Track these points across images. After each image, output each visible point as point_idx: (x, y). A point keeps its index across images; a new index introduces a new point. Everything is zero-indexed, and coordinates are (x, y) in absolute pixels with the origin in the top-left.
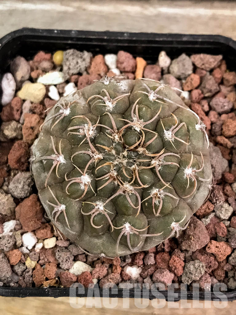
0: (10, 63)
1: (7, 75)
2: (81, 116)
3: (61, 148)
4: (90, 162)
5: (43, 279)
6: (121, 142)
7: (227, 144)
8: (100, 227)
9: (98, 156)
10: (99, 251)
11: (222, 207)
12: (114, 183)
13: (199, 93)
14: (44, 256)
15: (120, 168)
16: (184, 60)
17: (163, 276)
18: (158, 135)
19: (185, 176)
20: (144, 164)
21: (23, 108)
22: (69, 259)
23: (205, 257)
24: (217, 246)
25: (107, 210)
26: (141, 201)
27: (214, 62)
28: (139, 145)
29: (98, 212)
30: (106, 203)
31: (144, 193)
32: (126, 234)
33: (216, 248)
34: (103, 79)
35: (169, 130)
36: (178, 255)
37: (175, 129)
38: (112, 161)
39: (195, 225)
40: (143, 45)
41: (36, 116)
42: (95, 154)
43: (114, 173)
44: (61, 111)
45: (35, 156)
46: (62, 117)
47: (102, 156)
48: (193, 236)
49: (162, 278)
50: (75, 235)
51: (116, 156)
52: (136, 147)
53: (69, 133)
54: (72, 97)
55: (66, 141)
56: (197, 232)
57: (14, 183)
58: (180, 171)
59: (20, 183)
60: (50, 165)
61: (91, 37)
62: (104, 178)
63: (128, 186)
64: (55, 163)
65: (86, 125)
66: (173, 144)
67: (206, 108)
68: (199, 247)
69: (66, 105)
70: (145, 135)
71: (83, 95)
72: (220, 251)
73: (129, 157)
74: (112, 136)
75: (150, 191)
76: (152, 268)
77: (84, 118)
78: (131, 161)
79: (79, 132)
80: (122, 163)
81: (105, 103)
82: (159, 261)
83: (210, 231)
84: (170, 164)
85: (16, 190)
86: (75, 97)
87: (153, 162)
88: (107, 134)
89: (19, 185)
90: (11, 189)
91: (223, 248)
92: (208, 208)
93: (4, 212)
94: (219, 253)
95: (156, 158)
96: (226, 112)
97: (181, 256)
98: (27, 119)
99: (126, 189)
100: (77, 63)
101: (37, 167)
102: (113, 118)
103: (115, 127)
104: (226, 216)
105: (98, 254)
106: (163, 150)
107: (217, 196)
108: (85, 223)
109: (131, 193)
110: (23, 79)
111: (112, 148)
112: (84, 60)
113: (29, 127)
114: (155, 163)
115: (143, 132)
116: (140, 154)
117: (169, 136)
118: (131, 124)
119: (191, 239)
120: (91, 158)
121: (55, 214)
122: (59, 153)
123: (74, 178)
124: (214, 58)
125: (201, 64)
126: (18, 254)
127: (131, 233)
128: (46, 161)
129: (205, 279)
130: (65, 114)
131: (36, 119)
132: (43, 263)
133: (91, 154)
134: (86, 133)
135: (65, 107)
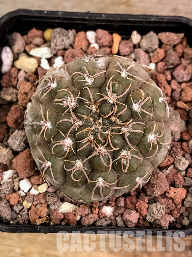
0: (8, 37)
1: (6, 48)
2: (65, 90)
3: (48, 116)
4: (72, 128)
5: (37, 217)
6: (97, 111)
7: (185, 108)
8: (79, 180)
9: (78, 123)
10: (78, 198)
11: (180, 160)
12: (91, 146)
13: (163, 65)
14: (37, 198)
15: (96, 133)
16: (152, 36)
17: (131, 216)
18: (128, 107)
19: (149, 141)
20: (116, 131)
21: (19, 76)
22: (57, 203)
23: (165, 200)
24: (175, 192)
25: (84, 168)
26: (113, 161)
27: (177, 40)
28: (112, 114)
29: (77, 169)
30: (84, 162)
31: (115, 154)
32: (99, 186)
33: (174, 194)
34: (84, 57)
35: (137, 103)
36: (143, 198)
37: (142, 102)
38: (89, 127)
39: (157, 175)
40: (118, 24)
41: (29, 84)
42: (76, 122)
43: (91, 137)
44: (49, 84)
45: (28, 120)
46: (50, 90)
47: (81, 123)
48: (156, 185)
49: (130, 218)
50: (60, 184)
51: (93, 123)
52: (110, 117)
53: (56, 103)
54: (59, 71)
55: (53, 109)
56: (159, 181)
57: (13, 139)
58: (145, 136)
59: (17, 140)
60: (40, 129)
61: (75, 17)
62: (83, 142)
63: (102, 149)
64: (43, 128)
65: (69, 97)
66: (139, 115)
67: (169, 77)
68: (160, 193)
69: (53, 79)
70: (117, 107)
71: (68, 69)
72: (177, 196)
73: (104, 124)
74: (90, 107)
75: (119, 153)
76: (122, 209)
77: (67, 91)
78: (105, 127)
79: (63, 103)
80: (98, 128)
81: (85, 79)
82: (128, 202)
83: (170, 179)
84: (137, 131)
85: (14, 145)
86: (61, 71)
87: (123, 129)
88: (86, 105)
89: (17, 141)
90: (10, 144)
91: (180, 193)
92: (169, 161)
93: (5, 162)
94: (176, 197)
95: (125, 126)
96: (186, 82)
97: (145, 199)
98: (22, 86)
99: (100, 151)
100: (63, 40)
101: (29, 130)
102: (91, 93)
103: (92, 100)
104: (183, 168)
105: (78, 200)
106: (131, 120)
107: (176, 153)
108: (67, 176)
109: (105, 154)
110: (19, 52)
111: (90, 117)
112: (69, 38)
113: (23, 93)
114: (125, 130)
115: (115, 104)
116: (113, 122)
117: (136, 108)
118: (106, 97)
119: (154, 187)
120: (72, 125)
121: (43, 168)
122: (46, 120)
123: (58, 141)
124: (177, 36)
125: (167, 41)
126: (17, 197)
127: (104, 186)
128: (36, 126)
129: (165, 218)
130: (52, 87)
131: (29, 86)
132: (36, 204)
133: (73, 122)
134: (69, 104)
135: (52, 81)
